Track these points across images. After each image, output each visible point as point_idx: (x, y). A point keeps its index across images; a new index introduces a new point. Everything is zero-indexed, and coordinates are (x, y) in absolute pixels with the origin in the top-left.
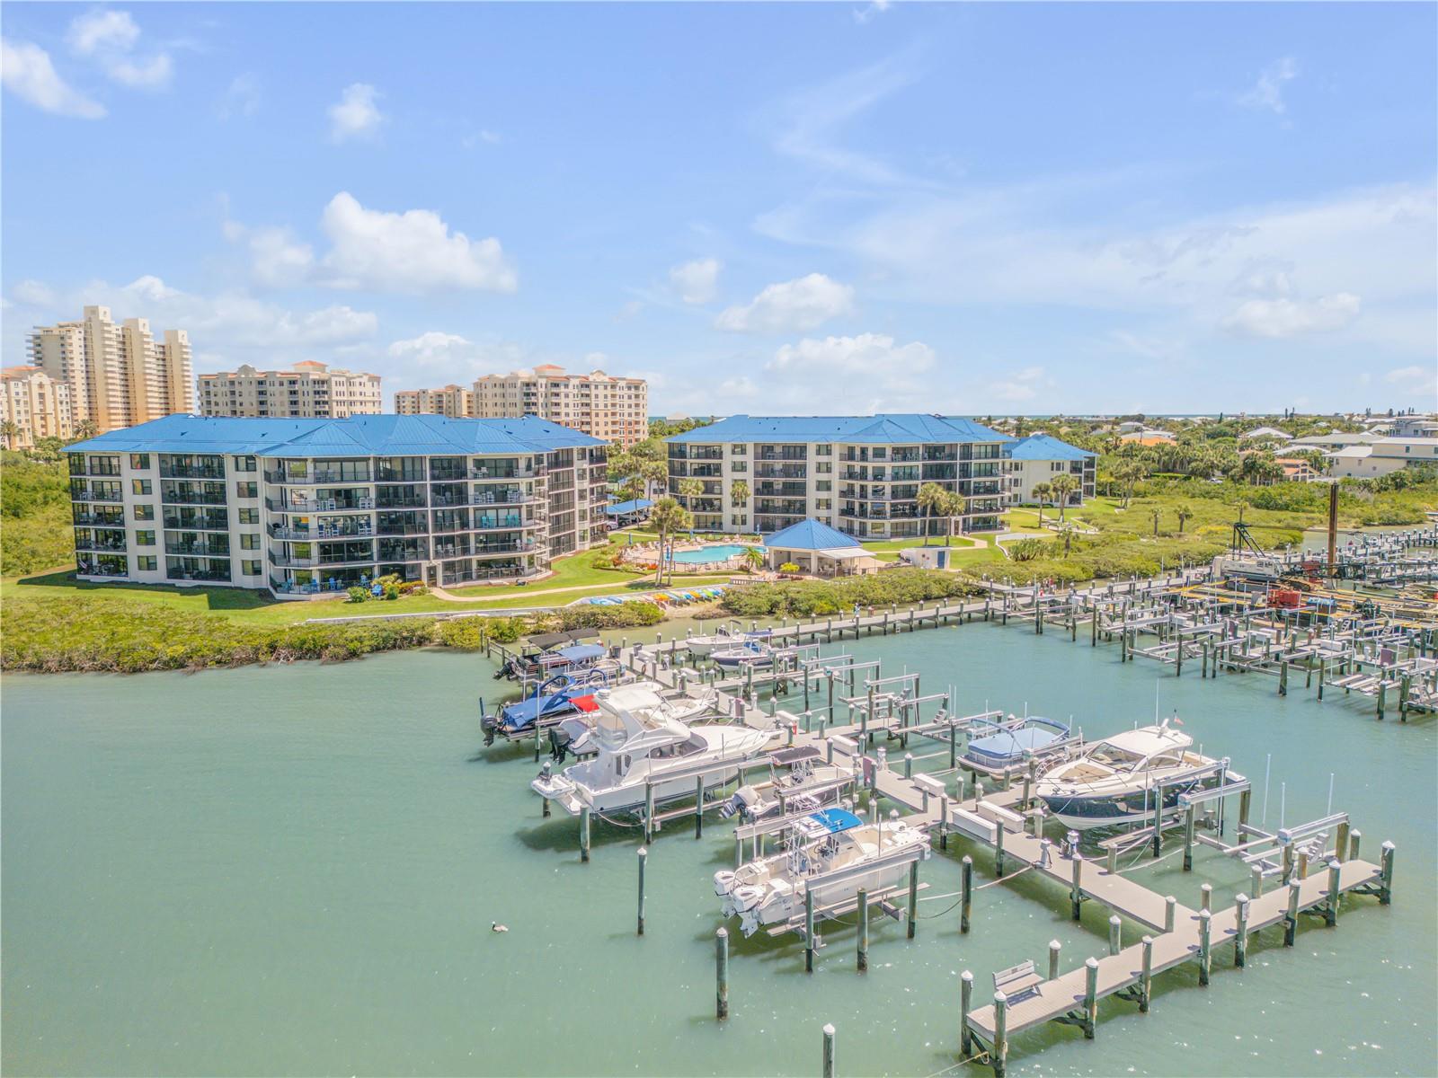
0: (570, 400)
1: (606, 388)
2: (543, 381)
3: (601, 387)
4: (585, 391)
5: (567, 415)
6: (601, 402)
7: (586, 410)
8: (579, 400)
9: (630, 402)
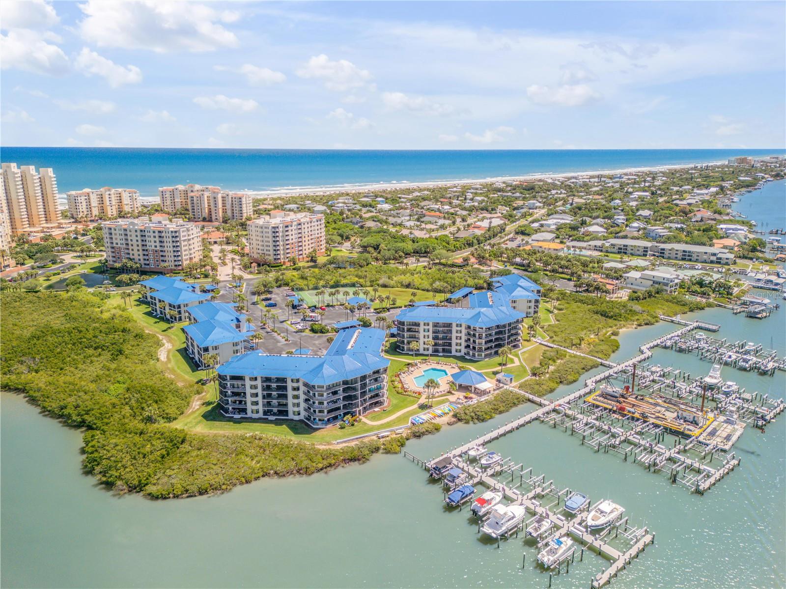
0: (293, 233)
1: (308, 223)
2: (281, 225)
3: (306, 224)
4: (299, 227)
5: (292, 239)
6: (306, 230)
7: (300, 236)
8: (296, 232)
9: (318, 228)
